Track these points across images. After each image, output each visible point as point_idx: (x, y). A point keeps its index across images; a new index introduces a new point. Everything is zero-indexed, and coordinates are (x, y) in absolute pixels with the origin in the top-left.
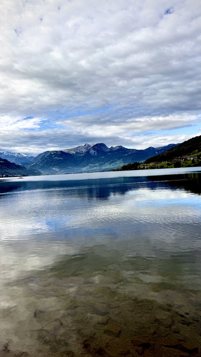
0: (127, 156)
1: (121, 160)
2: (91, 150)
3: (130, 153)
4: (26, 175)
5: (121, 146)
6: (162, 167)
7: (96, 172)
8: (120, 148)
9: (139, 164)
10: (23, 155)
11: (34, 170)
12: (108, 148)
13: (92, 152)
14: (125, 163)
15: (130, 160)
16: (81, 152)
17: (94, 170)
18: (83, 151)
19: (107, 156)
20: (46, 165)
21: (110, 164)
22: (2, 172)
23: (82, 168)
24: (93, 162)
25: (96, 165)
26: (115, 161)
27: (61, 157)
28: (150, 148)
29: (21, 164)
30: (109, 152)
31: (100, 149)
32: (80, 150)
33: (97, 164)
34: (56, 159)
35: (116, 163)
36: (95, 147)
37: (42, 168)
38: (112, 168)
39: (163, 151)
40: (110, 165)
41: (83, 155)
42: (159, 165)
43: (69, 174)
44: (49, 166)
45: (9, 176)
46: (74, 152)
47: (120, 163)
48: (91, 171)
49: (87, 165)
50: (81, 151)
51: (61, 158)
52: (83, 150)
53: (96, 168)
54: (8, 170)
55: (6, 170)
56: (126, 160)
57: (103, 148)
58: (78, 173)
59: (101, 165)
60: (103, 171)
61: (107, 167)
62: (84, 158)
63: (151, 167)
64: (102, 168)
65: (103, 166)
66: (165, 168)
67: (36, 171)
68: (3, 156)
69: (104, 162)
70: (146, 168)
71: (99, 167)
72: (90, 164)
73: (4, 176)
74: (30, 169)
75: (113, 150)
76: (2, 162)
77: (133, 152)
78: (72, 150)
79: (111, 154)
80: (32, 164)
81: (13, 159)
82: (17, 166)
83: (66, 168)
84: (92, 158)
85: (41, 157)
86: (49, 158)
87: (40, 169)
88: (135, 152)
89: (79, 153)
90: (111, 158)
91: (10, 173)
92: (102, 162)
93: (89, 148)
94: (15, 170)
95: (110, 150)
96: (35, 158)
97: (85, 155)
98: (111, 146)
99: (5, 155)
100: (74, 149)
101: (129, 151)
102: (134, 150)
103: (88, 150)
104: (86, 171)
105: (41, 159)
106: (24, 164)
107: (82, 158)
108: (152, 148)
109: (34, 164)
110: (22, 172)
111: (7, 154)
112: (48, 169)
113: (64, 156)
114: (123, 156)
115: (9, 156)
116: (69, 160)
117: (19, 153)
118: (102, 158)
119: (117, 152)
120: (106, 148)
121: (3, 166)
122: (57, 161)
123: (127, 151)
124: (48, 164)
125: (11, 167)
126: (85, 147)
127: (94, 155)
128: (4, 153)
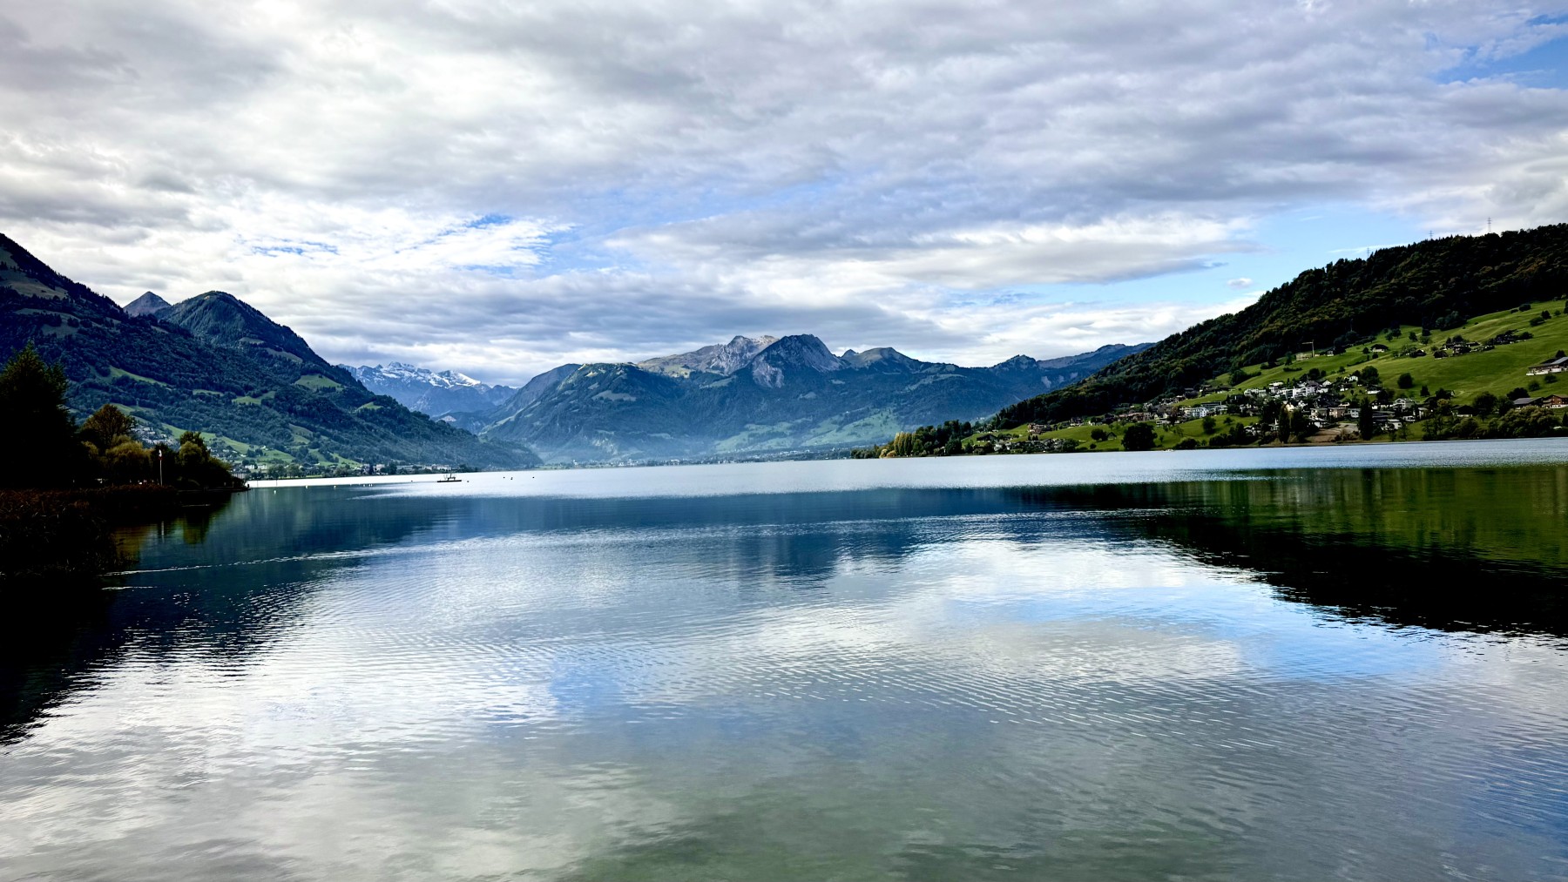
0: (917, 395)
1: (888, 412)
2: (758, 363)
3: (929, 381)
4: (473, 467)
5: (891, 350)
6: (1070, 447)
7: (779, 459)
8: (886, 355)
9: (967, 430)
10: (465, 377)
11: (507, 444)
12: (833, 357)
13: (763, 371)
15: (930, 410)
16: (716, 372)
17: (768, 451)
18: (723, 369)
19: (826, 391)
20: (562, 425)
21: (841, 424)
22: (370, 451)
23: (717, 442)
24: (765, 414)
25: (780, 430)
26: (862, 415)
27: (627, 392)
28: (1017, 361)
29: (454, 420)
30: (838, 374)
31: (800, 359)
32: (709, 364)
33: (783, 426)
34: (607, 400)
35: (865, 425)
36: (775, 353)
37: (546, 436)
38: (847, 445)
39: (1074, 375)
40: (839, 430)
41: (724, 383)
42: (1058, 435)
43: (661, 464)
44: (572, 427)
45: (399, 468)
46: (683, 371)
47: (885, 422)
48: (757, 457)
49: (741, 426)
50: (714, 368)
51: (627, 398)
52: (723, 364)
53: (778, 444)
54: (396, 442)
55: (388, 445)
56: (912, 409)
57: (811, 356)
58: (698, 463)
59: (799, 430)
60: (810, 457)
61: (825, 440)
62: (727, 396)
63: (1022, 444)
64: (803, 445)
65: (809, 434)
66: (1083, 450)
67: (515, 448)
68: (379, 382)
69: (814, 416)
70: (998, 446)
71: (793, 440)
72: (753, 422)
73: (378, 469)
74: (489, 439)
75: (856, 365)
76: (373, 410)
77: (943, 377)
78: (677, 361)
79: (843, 383)
80: (503, 418)
81: (418, 395)
82: (437, 426)
83: (649, 437)
84: (760, 400)
85: (540, 389)
86: (575, 395)
87: (536, 439)
88: (951, 375)
89: (706, 377)
90: (845, 398)
91: (406, 454)
92: (807, 416)
93: (748, 354)
94: (429, 442)
95: (840, 367)
96: (516, 393)
97: (730, 384)
98: (848, 349)
99: (384, 377)
100: (682, 357)
101: (924, 372)
102: (948, 369)
103: (746, 362)
104: (732, 454)
105: (541, 399)
106: (467, 417)
107: (717, 398)
108: (1027, 361)
109: (508, 419)
110: (459, 454)
111: (396, 372)
112: (567, 440)
113: (640, 389)
114: (897, 392)
115: (405, 382)
116: (663, 405)
117: (448, 372)
118: (805, 399)
119: (871, 377)
120: (823, 355)
121: (377, 424)
122: (610, 407)
123: (918, 372)
124: (570, 422)
125: (409, 429)
126: (731, 351)
127: (769, 385)
128: (381, 370)
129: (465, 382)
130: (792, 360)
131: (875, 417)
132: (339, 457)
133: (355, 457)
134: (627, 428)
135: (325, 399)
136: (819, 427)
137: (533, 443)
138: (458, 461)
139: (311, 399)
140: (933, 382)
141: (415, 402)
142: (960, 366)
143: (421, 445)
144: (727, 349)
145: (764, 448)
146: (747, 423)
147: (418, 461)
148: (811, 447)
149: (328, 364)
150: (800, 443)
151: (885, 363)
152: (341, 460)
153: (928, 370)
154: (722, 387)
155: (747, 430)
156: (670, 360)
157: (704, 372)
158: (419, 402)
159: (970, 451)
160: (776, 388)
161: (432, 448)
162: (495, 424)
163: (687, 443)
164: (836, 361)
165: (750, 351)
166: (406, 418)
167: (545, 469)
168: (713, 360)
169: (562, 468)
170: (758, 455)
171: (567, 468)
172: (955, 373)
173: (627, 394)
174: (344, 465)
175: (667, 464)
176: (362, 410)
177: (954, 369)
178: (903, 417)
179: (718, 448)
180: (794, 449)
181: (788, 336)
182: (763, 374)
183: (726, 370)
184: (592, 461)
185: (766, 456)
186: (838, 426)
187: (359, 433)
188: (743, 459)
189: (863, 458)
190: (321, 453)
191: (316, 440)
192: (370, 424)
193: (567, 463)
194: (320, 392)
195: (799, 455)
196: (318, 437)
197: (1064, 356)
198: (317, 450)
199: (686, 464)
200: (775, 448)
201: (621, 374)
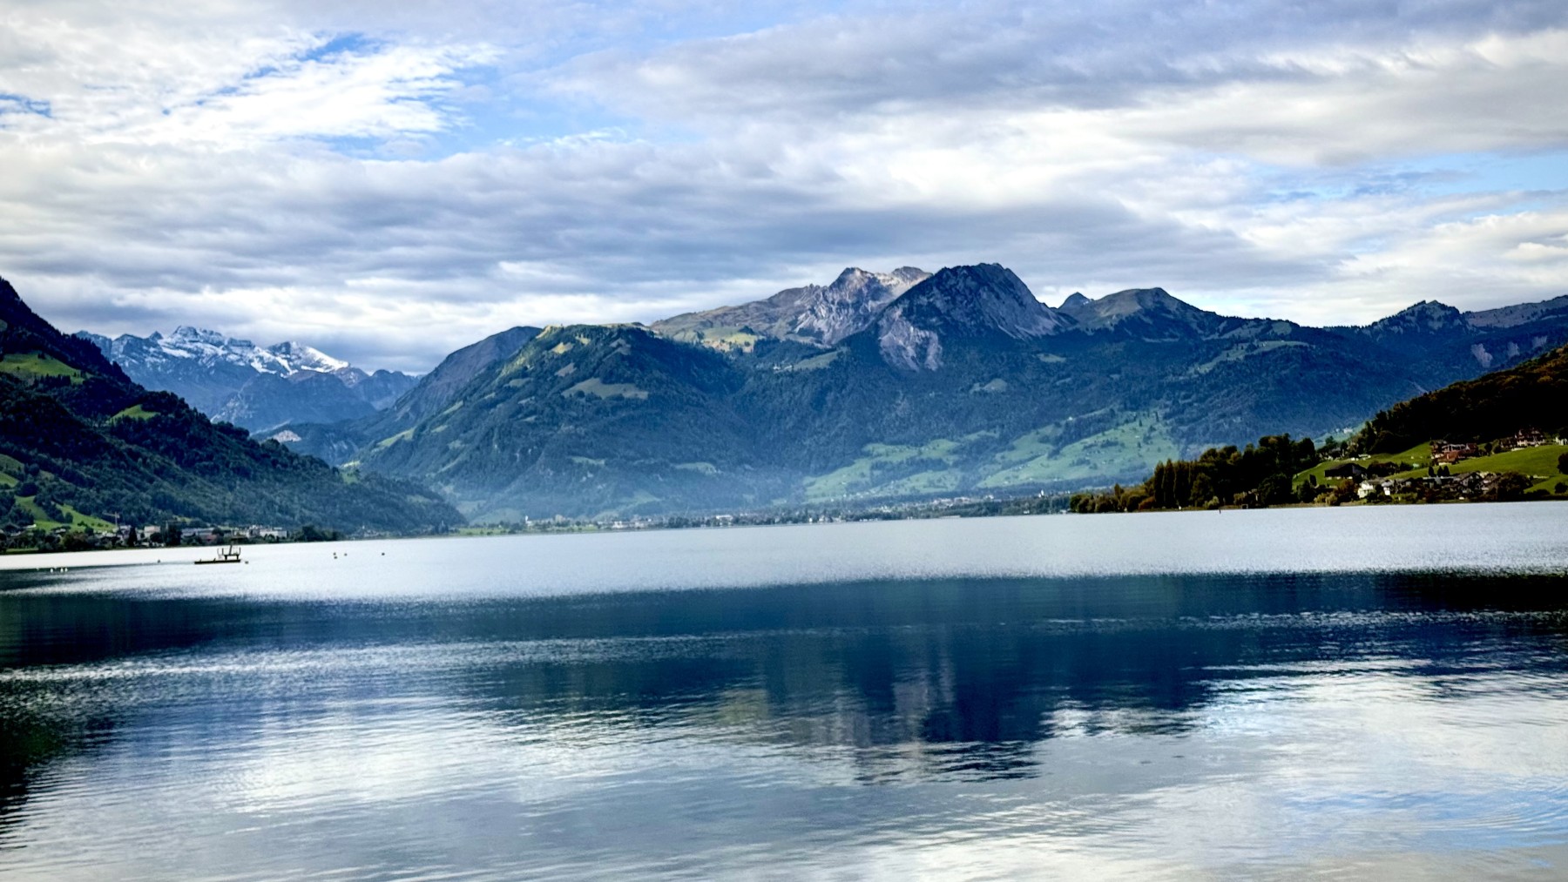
0: (1213, 383)
1: (1153, 418)
2: (891, 322)
3: (1237, 355)
4: (328, 530)
5: (1159, 293)
6: (1512, 489)
7: (930, 514)
8: (1150, 304)
9: (1305, 454)
10: (319, 355)
11: (396, 486)
12: (1042, 309)
13: (901, 338)
14: (1190, 437)
15: (1239, 413)
16: (807, 340)
17: (910, 499)
18: (820, 333)
19: (1028, 376)
20: (503, 447)
21: (1060, 443)
22: (133, 501)
23: (808, 480)
24: (904, 424)
25: (934, 455)
26: (1102, 425)
27: (629, 380)
28: (1422, 314)
29: (296, 439)
30: (1053, 342)
31: (974, 313)
32: (794, 324)
33: (941, 448)
34: (592, 398)
35: (1108, 444)
36: (924, 300)
37: (473, 470)
38: (1069, 484)
39: (1540, 342)
40: (1055, 454)
41: (822, 362)
43: (696, 525)
44: (524, 452)
45: (186, 533)
46: (741, 339)
47: (1147, 439)
48: (886, 510)
49: (856, 448)
50: (804, 332)
51: (630, 392)
52: (820, 324)
53: (931, 484)
54: (183, 482)
55: (167, 488)
56: (1204, 413)
57: (995, 307)
58: (769, 522)
59: (974, 455)
60: (992, 510)
61: (1025, 475)
62: (829, 389)
63: (1416, 482)
64: (981, 485)
65: (993, 462)
66: (1542, 496)
67: (412, 493)
68: (154, 365)
69: (1002, 426)
70: (1365, 488)
71: (959, 474)
72: (881, 440)
73: (147, 535)
74: (363, 475)
75: (1089, 325)
76: (141, 420)
77: (1266, 346)
78: (729, 318)
79: (1062, 360)
80: (390, 436)
81: (230, 390)
82: (262, 452)
83: (674, 471)
84: (896, 394)
85: (465, 376)
86: (530, 387)
87: (452, 476)
88: (1283, 343)
89: (787, 350)
90: (1064, 391)
91: (202, 506)
92: (989, 428)
93: (871, 305)
94: (246, 482)
95: (1056, 328)
96: (415, 384)
97: (835, 364)
98: (1073, 291)
99: (165, 355)
100: (740, 311)
101: (1227, 336)
102: (1278, 330)
103: (866, 320)
104: (838, 503)
105: (463, 395)
106: (322, 434)
107: (807, 394)
108: (1442, 313)
109: (399, 435)
110: (302, 504)
111: (189, 346)
112: (514, 478)
113: (657, 374)
114: (1171, 378)
115: (204, 366)
116: (698, 405)
117: (287, 345)
118: (984, 394)
119: (1119, 347)
120: (1021, 304)
121: (147, 446)
122: (598, 412)
123: (1216, 336)
124: (519, 441)
125: (210, 458)
126: (837, 297)
127: (913, 366)
128: (160, 342)
129: (318, 364)
130: (957, 314)
131: (1126, 427)
132: (75, 514)
133: (105, 513)
134: (631, 453)
135: (48, 399)
136: (1013, 448)
137: (447, 483)
138: (302, 520)
139: (21, 399)
140: (1246, 357)
141: (224, 404)
142: (1301, 324)
143: (231, 489)
144: (829, 295)
145: (902, 492)
146: (869, 441)
147: (224, 519)
148: (997, 491)
149: (57, 332)
150: (975, 482)
151: (1147, 320)
152: (78, 517)
153: (1236, 332)
154: (818, 370)
155: (868, 455)
156: (716, 317)
157: (783, 339)
158: (231, 404)
159: (1308, 496)
160: (927, 371)
161: (252, 494)
162: (375, 446)
163: (750, 482)
164: (1048, 316)
165: (874, 299)
166: (204, 435)
167: (470, 534)
168: (801, 317)
169: (503, 533)
170: (890, 505)
171: (512, 532)
172: (1291, 337)
173: (632, 386)
174: (83, 528)
175: (708, 524)
176: (119, 420)
177: (1289, 330)
178: (1184, 428)
179: (811, 491)
180: (962, 494)
181: (951, 266)
182: (901, 342)
183: (827, 336)
184: (559, 518)
185: (905, 506)
186: (1051, 447)
187: (113, 466)
188: (860, 513)
189: (1092, 511)
190: (40, 505)
191: (29, 479)
192: (134, 447)
193: (513, 522)
194: (41, 386)
195: (972, 506)
196: (35, 473)
197: (1520, 303)
198: (32, 498)
199: (744, 523)
200: (924, 491)
201: (619, 345)
